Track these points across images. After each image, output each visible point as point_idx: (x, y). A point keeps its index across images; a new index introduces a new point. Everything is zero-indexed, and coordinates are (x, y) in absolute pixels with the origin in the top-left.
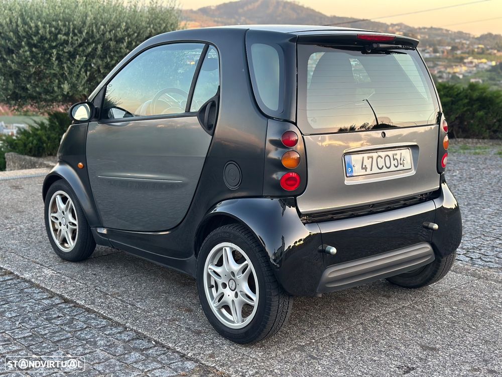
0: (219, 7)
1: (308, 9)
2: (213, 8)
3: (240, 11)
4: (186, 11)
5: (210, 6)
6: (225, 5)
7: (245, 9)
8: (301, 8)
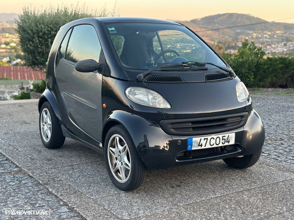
0: (203, 19)
1: (257, 18)
2: (199, 19)
3: (215, 20)
4: (184, 22)
5: (197, 19)
6: (206, 18)
7: (218, 19)
8: (253, 18)
